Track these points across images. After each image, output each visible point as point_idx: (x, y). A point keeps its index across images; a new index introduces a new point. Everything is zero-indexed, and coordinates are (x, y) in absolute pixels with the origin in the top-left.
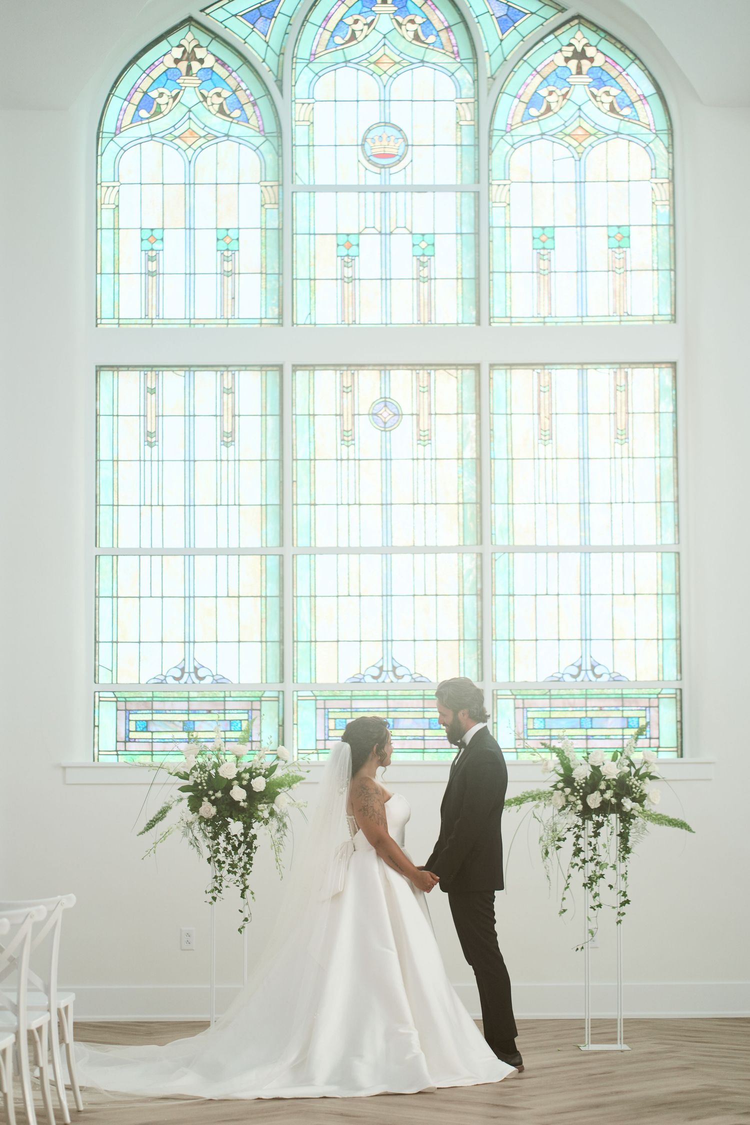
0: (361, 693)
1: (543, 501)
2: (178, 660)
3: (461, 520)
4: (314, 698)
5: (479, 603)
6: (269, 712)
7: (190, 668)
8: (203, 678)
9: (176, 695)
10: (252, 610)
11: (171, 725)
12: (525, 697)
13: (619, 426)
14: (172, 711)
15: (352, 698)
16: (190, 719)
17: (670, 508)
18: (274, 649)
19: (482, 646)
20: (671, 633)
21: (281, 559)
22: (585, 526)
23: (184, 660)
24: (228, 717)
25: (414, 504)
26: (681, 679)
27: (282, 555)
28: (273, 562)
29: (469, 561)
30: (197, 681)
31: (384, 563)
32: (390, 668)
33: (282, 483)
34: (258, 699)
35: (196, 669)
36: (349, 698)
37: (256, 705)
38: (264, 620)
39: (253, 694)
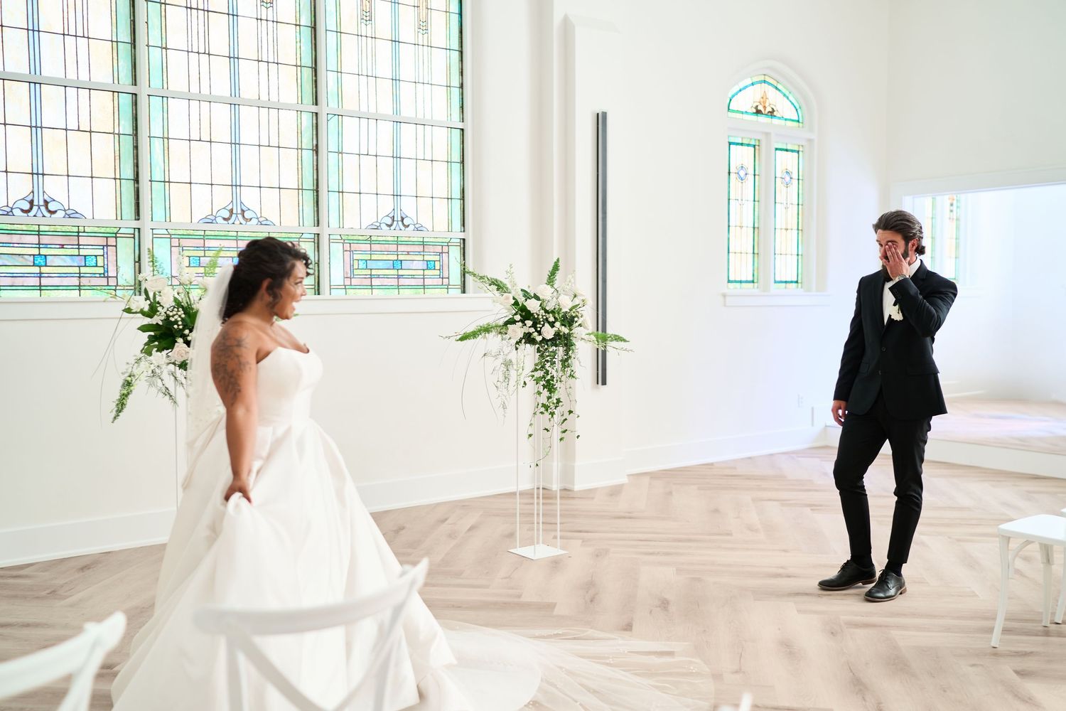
0: (213, 233)
1: (365, 73)
2: (25, 191)
3: (299, 81)
4: (169, 236)
5: (315, 157)
6: (125, 249)
7: (39, 200)
8: (54, 212)
9: (24, 227)
10: (104, 146)
11: (20, 258)
12: (351, 242)
13: (421, 17)
14: (21, 245)
15: (204, 238)
16: (41, 253)
17: (456, 92)
18: (128, 187)
19: (317, 196)
20: (457, 194)
21: (134, 99)
22: (396, 99)
23: (33, 192)
24: (83, 252)
25: (259, 61)
26: (464, 231)
27: (136, 95)
28: (126, 100)
29: (307, 120)
30: (47, 214)
31: (233, 112)
32: (239, 211)
33: (133, 22)
34: (114, 235)
35: (46, 203)
36: (202, 237)
37: (112, 241)
38: (118, 157)
39: (108, 230)
